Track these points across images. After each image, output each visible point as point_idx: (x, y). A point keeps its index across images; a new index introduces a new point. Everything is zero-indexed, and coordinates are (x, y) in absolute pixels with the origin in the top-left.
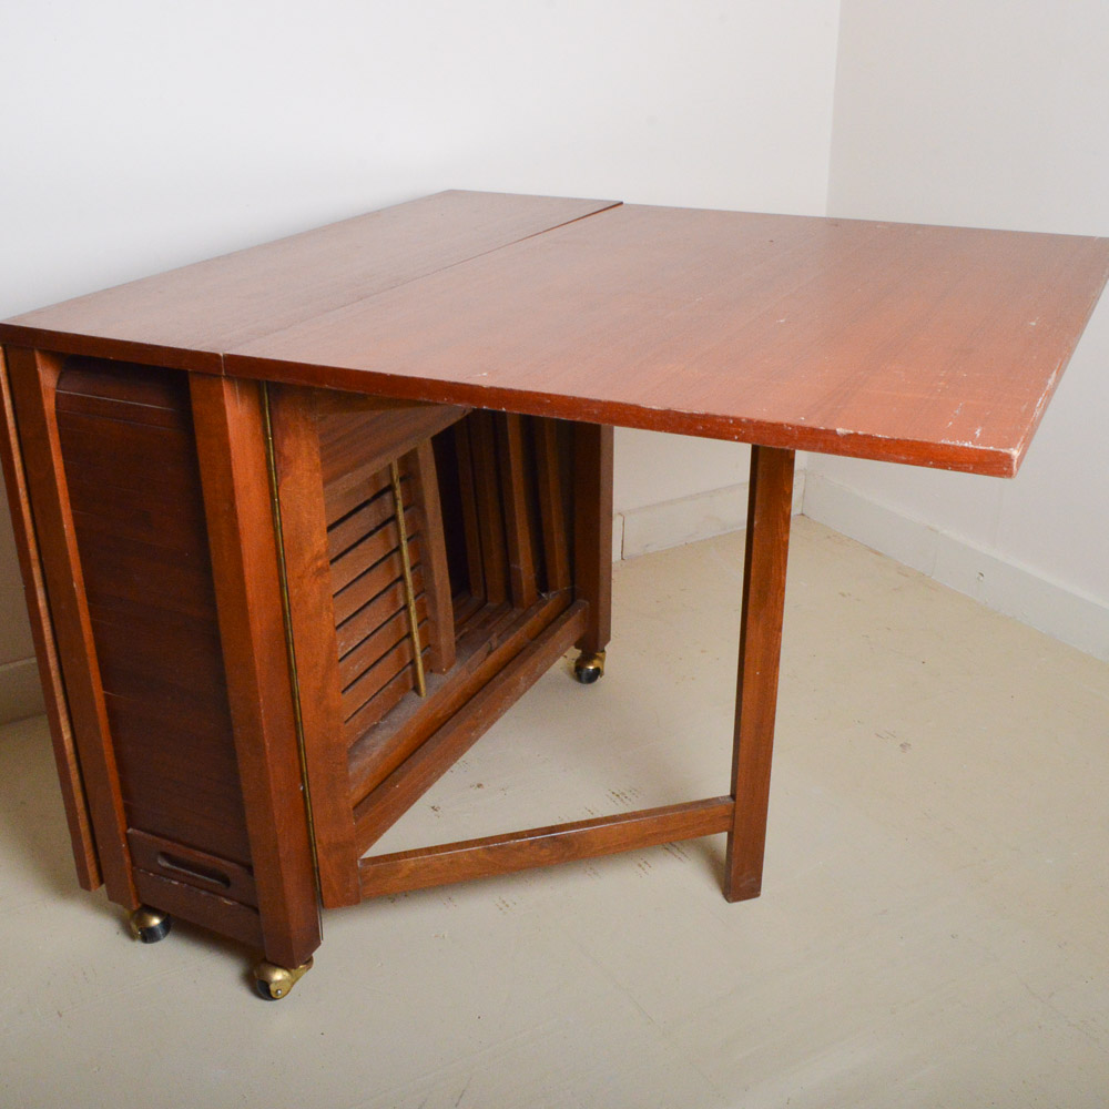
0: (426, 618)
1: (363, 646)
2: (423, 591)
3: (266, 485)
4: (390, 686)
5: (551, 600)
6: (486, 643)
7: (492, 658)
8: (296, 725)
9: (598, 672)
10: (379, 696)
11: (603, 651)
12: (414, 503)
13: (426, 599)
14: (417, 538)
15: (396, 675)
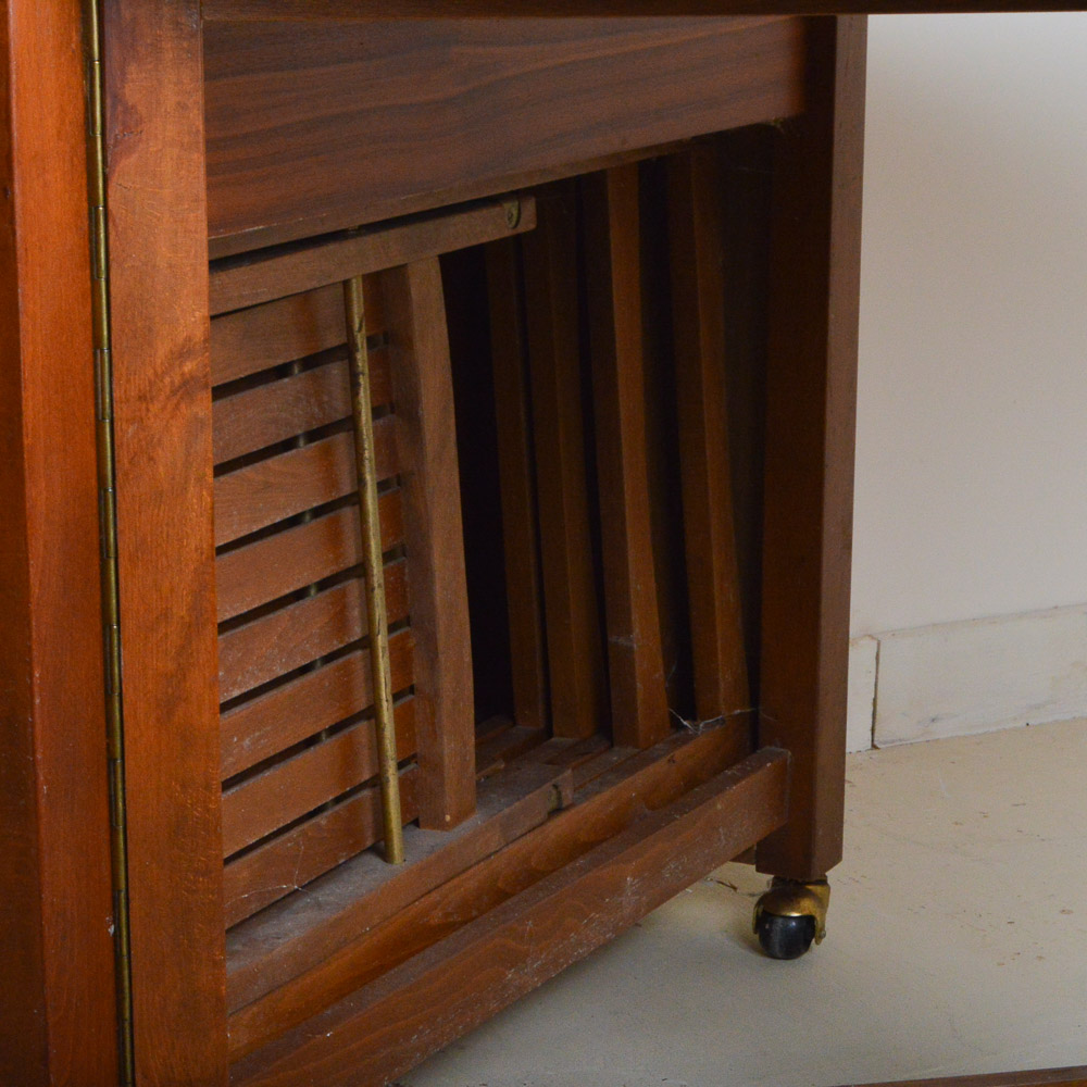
0: (412, 690)
1: (264, 699)
2: (408, 621)
3: (81, 169)
4: (322, 820)
5: (702, 736)
6: (548, 787)
7: (560, 826)
8: (112, 764)
9: (809, 931)
10: (294, 833)
11: (823, 882)
12: (397, 405)
13: (412, 643)
14: (399, 486)
15: (338, 800)
